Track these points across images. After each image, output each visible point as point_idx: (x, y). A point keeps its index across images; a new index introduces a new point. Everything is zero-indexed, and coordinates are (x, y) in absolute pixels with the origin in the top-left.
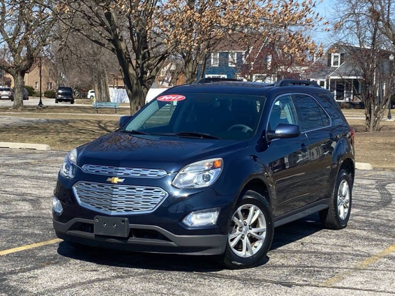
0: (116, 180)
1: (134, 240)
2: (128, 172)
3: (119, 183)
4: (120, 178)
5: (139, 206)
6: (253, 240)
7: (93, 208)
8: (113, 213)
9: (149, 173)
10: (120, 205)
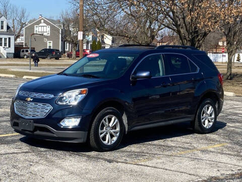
0: (29, 99)
1: (38, 132)
2: (36, 95)
3: (30, 101)
4: (31, 98)
5: (38, 114)
6: (112, 136)
7: (20, 114)
8: (27, 117)
9: (45, 96)
10: (30, 113)
